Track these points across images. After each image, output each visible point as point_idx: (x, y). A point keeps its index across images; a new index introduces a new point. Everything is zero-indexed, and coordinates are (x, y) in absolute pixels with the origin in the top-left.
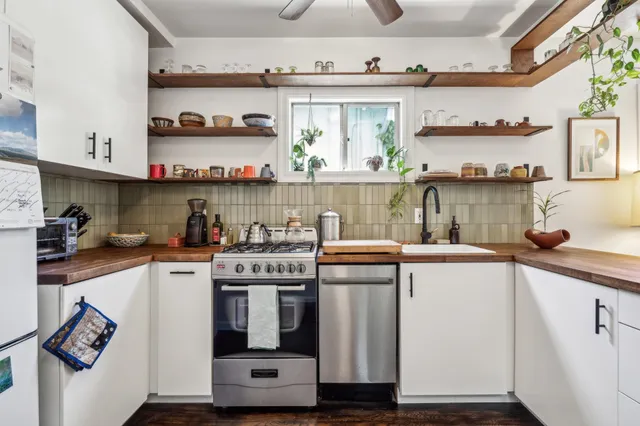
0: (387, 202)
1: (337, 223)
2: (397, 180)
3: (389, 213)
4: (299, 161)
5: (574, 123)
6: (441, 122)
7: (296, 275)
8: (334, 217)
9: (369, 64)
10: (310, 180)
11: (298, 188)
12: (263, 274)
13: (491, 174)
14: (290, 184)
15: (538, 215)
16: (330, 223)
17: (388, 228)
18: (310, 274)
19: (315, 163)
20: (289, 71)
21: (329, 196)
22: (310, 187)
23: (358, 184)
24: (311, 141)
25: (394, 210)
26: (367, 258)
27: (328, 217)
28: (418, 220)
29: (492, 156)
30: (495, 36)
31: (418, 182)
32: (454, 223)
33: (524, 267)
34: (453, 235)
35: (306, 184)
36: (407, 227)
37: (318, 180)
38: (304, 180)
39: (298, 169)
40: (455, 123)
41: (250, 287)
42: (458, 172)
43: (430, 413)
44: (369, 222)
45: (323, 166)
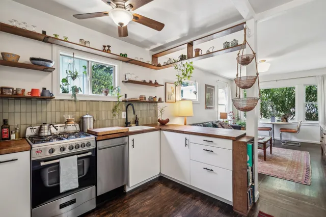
0: (111, 109)
1: (92, 121)
2: (116, 100)
3: (112, 115)
4: (66, 87)
5: (167, 84)
6: (133, 79)
7: (86, 148)
8: (90, 118)
9: (105, 47)
10: (73, 99)
11: (66, 102)
12: (67, 151)
13: (147, 100)
14: (60, 100)
15: (159, 114)
16: (88, 121)
17: (112, 121)
18: (93, 146)
19: (75, 90)
20: (63, 39)
21: (84, 107)
22: (73, 102)
23: (98, 101)
24: (74, 78)
25: (114, 113)
26: (117, 135)
27: (87, 118)
28: (124, 117)
29: (148, 93)
30: (147, 50)
31: (123, 101)
32: (136, 117)
33: (164, 132)
34: (136, 122)
35: (71, 100)
36: (119, 120)
37: (78, 98)
38: (70, 98)
39: (65, 91)
40: (137, 80)
41: (60, 159)
42: (139, 99)
43: (138, 190)
44: (104, 119)
45: (80, 91)
